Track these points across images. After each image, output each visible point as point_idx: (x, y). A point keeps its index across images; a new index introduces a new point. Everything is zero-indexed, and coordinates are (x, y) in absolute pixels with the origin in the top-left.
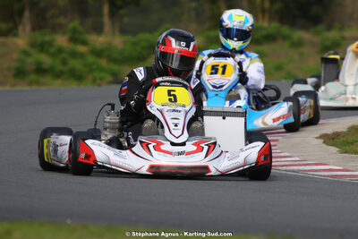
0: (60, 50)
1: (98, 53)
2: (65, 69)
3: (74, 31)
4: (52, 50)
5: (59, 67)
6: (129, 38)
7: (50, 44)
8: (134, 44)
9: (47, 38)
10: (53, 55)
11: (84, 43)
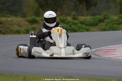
0: (69, 22)
1: (82, 23)
2: (71, 28)
3: (74, 15)
4: (67, 22)
5: (69, 28)
6: (92, 17)
7: (66, 20)
8: (94, 19)
9: (65, 18)
10: (67, 24)
11: (77, 19)
